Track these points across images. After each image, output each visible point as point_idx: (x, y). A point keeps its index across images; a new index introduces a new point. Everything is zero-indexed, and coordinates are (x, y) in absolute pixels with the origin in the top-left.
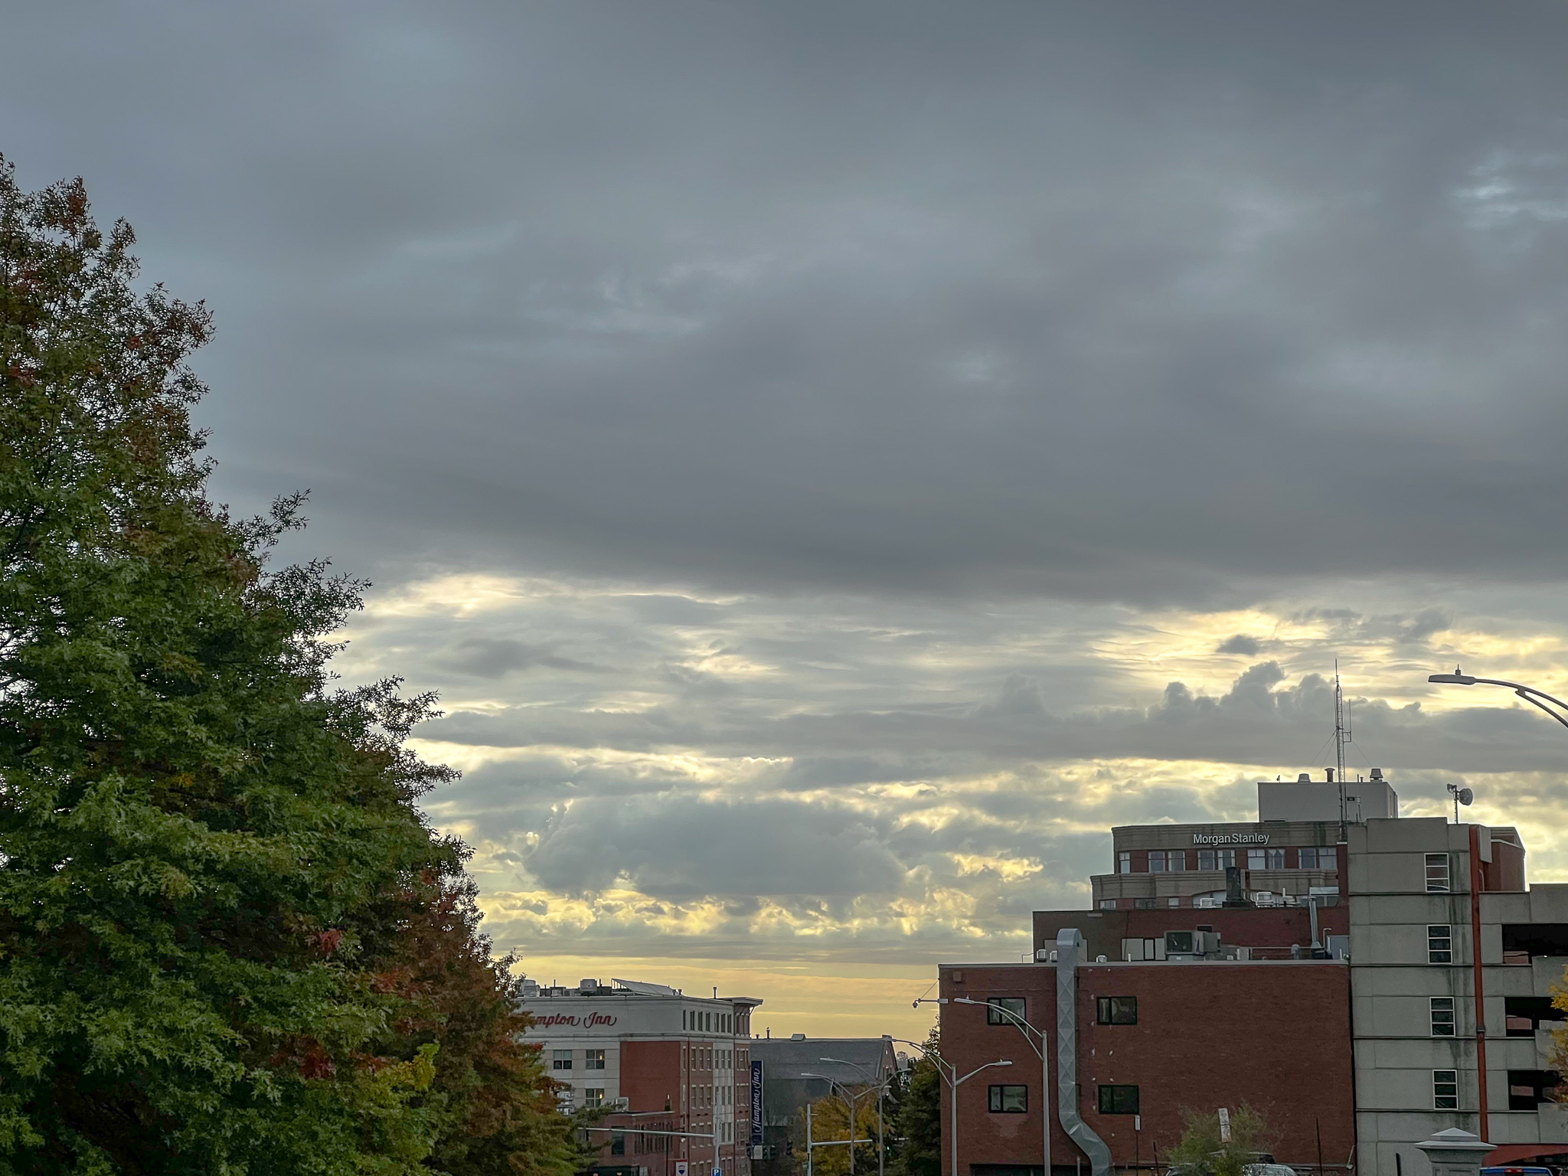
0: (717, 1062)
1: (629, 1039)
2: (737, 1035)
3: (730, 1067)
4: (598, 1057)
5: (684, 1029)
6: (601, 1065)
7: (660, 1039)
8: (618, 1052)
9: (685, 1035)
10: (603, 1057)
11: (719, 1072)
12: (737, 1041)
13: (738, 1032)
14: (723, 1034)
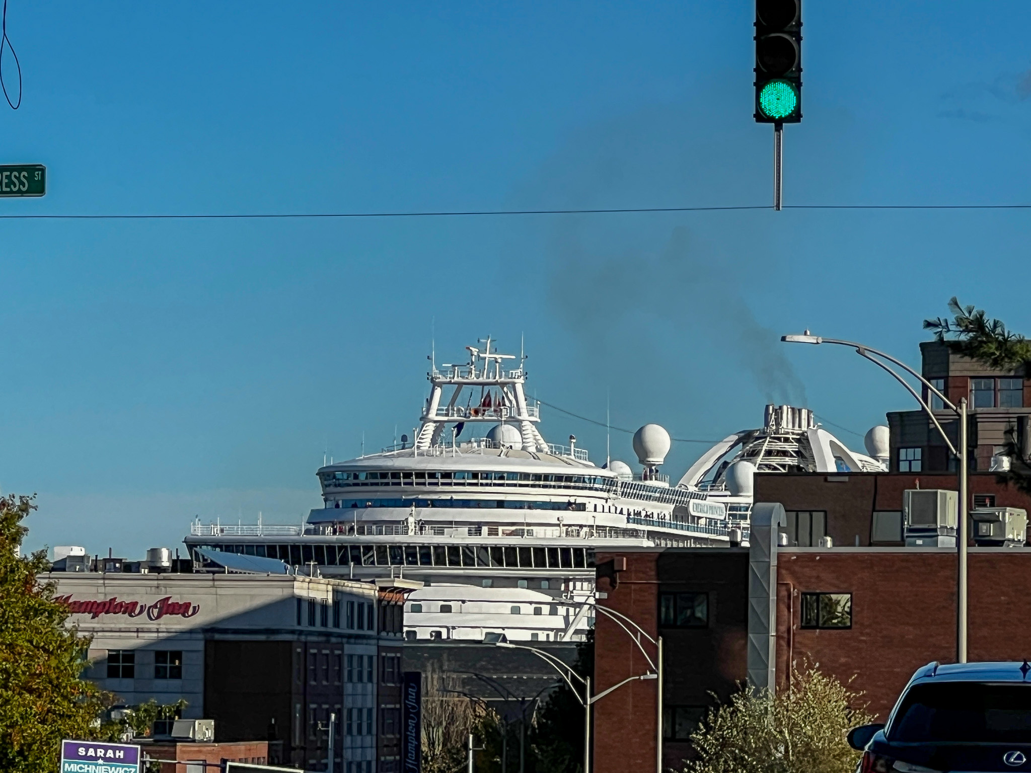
0: (350, 673)
1: (217, 636)
2: (384, 634)
3: (370, 679)
4: (173, 662)
5: (299, 623)
6: (176, 673)
7: (262, 637)
8: (201, 656)
9: (301, 633)
10: (180, 662)
11: (354, 688)
12: (382, 643)
13: (384, 629)
14: (361, 632)
